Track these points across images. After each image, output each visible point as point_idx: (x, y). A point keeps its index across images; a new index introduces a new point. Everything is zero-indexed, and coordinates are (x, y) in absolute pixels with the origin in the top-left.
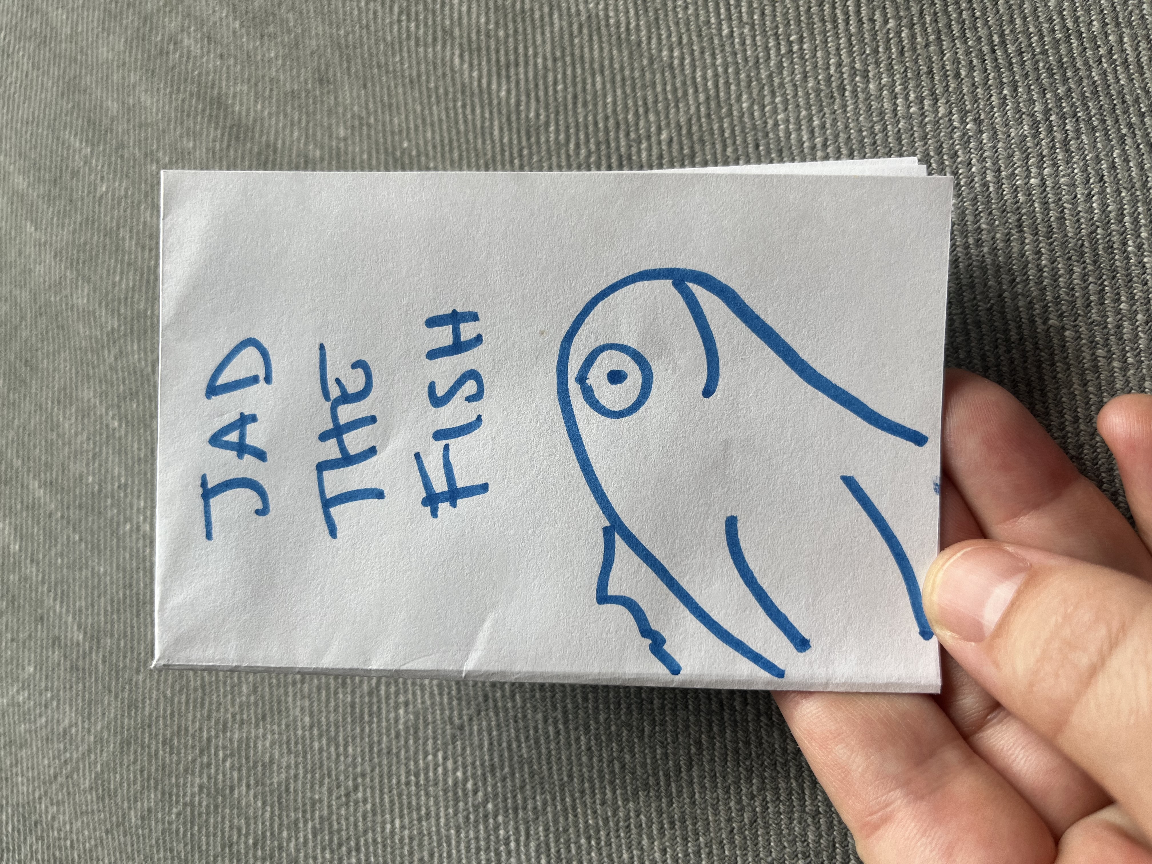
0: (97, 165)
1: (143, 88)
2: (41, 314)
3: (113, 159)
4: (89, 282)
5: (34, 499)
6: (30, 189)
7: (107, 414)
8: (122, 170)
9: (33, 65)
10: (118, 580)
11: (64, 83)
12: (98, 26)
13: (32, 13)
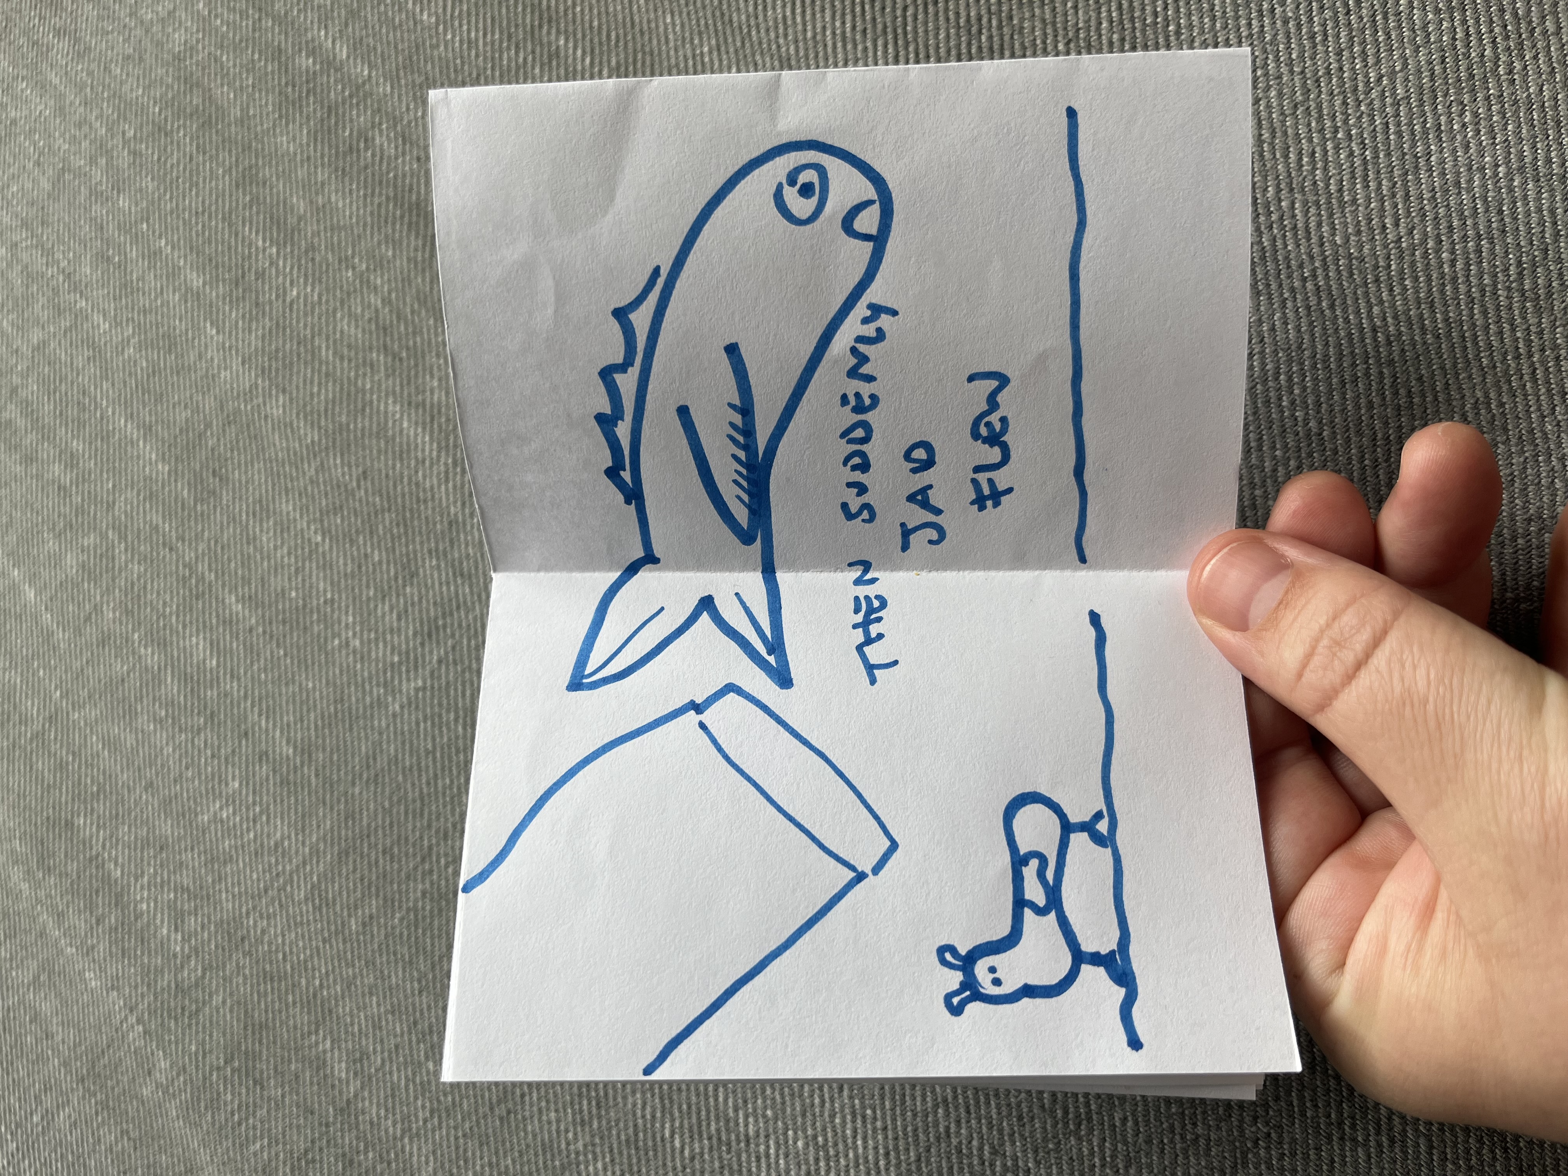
0: (285, 267)
1: (333, 187)
2: (229, 423)
3: (303, 262)
4: (284, 391)
5: (231, 615)
6: (207, 287)
7: (309, 528)
8: (314, 275)
9: (198, 148)
10: (328, 695)
11: (237, 172)
12: (274, 112)
13: (191, 88)
